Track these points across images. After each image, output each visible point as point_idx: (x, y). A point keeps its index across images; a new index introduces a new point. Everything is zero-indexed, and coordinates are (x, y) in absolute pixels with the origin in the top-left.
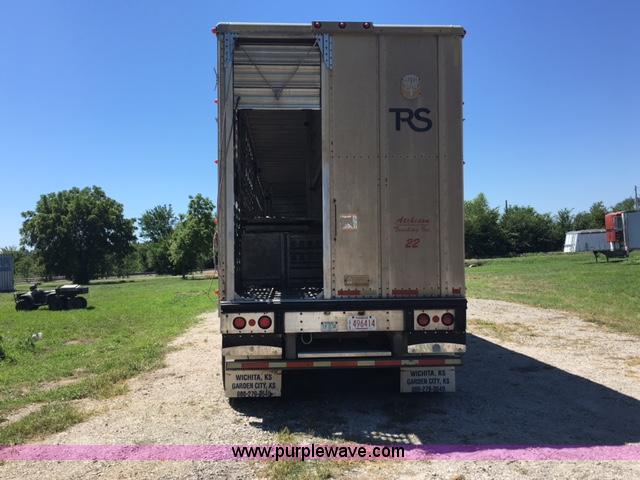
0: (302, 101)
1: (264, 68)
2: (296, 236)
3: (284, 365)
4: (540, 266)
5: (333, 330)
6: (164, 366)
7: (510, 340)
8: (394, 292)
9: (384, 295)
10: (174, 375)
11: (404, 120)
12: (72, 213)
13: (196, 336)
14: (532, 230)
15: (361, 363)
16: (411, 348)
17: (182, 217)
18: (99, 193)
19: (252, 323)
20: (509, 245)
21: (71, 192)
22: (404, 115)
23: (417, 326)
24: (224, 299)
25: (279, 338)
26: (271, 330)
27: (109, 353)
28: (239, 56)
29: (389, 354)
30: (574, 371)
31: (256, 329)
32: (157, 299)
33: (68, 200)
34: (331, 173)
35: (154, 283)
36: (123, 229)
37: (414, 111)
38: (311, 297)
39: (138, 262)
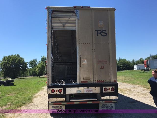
0: (71, 28)
1: (60, 19)
2: (69, 66)
3: (66, 103)
4: (128, 73)
5: (80, 93)
6: (32, 102)
7: (126, 94)
8: (97, 81)
9: (94, 82)
10: (35, 105)
11: (99, 33)
12: (11, 61)
13: (42, 93)
14: (126, 64)
15: (88, 102)
16: (102, 98)
17: (39, 62)
18: (18, 56)
19: (57, 91)
20: (120, 68)
21: (11, 56)
22: (99, 32)
23: (104, 91)
24: (48, 84)
25: (64, 95)
26: (62, 93)
27: (18, 98)
28: (53, 15)
29: (96, 99)
30: (145, 103)
31: (58, 93)
32: (32, 83)
33: (10, 58)
34: (79, 48)
35: (32, 78)
36: (24, 65)
37: (102, 30)
38: (74, 83)
39: (28, 73)
